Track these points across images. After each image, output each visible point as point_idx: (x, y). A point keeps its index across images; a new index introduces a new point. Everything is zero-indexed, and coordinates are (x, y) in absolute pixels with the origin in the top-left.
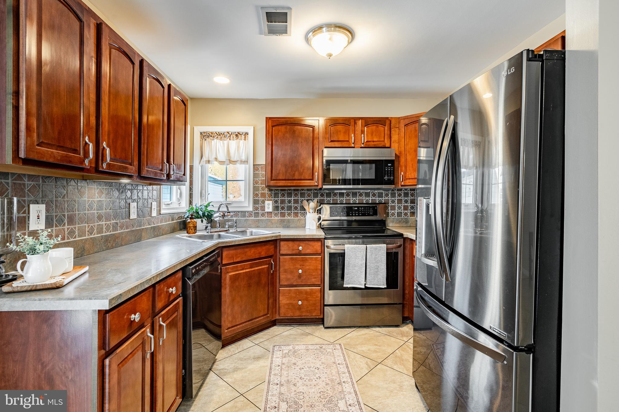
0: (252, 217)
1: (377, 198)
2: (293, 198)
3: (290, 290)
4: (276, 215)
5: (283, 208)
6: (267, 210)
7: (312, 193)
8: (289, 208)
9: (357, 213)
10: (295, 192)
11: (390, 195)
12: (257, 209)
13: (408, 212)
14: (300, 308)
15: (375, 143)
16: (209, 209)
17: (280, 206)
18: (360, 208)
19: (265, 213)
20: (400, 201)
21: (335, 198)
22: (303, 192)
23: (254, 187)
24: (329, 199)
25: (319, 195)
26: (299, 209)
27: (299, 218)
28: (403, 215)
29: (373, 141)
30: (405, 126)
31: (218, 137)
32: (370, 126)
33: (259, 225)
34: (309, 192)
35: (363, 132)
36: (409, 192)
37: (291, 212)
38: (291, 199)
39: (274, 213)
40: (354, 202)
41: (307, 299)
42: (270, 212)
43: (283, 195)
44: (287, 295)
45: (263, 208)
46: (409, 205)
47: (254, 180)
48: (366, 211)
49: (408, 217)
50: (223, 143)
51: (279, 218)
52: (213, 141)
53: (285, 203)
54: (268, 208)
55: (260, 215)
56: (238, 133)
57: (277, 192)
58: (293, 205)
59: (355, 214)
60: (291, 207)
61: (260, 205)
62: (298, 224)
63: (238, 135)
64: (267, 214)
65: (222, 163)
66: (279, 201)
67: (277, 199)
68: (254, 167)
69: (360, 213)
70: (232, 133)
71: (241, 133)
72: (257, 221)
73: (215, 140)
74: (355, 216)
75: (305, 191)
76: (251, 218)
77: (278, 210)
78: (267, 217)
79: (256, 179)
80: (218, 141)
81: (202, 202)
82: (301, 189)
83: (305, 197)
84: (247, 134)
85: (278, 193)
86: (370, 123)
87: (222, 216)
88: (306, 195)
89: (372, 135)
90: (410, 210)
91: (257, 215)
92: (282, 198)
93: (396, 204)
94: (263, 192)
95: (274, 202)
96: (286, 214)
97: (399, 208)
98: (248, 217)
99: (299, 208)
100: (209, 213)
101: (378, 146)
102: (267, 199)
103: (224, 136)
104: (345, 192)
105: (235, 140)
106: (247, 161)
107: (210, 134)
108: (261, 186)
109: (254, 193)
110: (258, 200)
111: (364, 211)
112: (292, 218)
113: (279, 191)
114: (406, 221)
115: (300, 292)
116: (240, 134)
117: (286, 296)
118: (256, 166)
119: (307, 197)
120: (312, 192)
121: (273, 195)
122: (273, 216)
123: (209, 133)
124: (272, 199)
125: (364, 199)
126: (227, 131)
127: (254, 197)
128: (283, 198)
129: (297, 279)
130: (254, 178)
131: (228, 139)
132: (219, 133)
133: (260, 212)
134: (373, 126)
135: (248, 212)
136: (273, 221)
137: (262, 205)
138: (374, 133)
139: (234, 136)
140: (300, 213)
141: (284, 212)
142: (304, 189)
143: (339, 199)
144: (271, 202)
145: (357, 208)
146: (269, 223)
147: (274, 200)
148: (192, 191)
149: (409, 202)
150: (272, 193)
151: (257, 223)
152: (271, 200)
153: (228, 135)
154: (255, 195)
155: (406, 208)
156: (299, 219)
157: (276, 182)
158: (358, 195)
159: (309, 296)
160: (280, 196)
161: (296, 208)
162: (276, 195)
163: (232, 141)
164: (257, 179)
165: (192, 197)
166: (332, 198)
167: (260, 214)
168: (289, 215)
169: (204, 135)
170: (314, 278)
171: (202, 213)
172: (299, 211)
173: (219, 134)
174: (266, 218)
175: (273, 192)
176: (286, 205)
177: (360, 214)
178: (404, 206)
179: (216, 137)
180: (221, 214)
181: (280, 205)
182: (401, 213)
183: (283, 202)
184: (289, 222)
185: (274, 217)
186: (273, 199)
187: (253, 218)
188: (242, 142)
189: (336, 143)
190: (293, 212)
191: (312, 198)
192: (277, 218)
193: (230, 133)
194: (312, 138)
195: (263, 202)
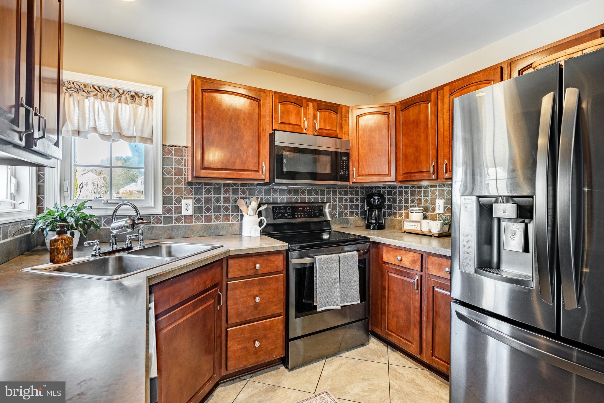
0: (161, 223)
1: (319, 197)
2: (222, 196)
3: (242, 328)
4: (198, 219)
5: (208, 209)
6: (184, 213)
7: (247, 189)
8: (218, 209)
9: (302, 214)
10: (226, 187)
11: (331, 194)
12: (168, 211)
13: (348, 212)
14: (257, 351)
15: (327, 132)
16: (87, 212)
17: (205, 206)
18: (305, 208)
19: (182, 216)
20: (340, 200)
21: (275, 196)
22: (236, 187)
23: (164, 179)
24: (268, 197)
25: (256, 192)
26: (231, 210)
27: (231, 222)
28: (343, 215)
29: (326, 130)
30: (357, 116)
31: (96, 95)
32: (323, 111)
33: (173, 234)
34: (243, 188)
35: (315, 117)
36: (349, 190)
37: (220, 215)
38: (220, 197)
39: (195, 216)
40: (296, 201)
41: (265, 337)
42: (189, 215)
43: (208, 191)
44: (239, 336)
45: (179, 210)
46: (349, 204)
47: (164, 168)
48: (312, 212)
49: (348, 217)
50: (107, 106)
51: (203, 223)
52: (86, 100)
53: (212, 202)
54: (187, 210)
55: (174, 221)
56: (136, 94)
57: (200, 187)
58: (222, 205)
59: (301, 215)
60: (219, 207)
61: (174, 206)
62: (230, 231)
63: (134, 96)
64: (185, 218)
65: (104, 137)
66: (203, 200)
67: (199, 196)
68: (163, 149)
69: (306, 214)
70: (124, 92)
71: (140, 95)
72: (168, 230)
73: (92, 99)
74: (301, 217)
75: (238, 186)
76: (159, 225)
77: (201, 212)
78: (185, 222)
79: (167, 167)
80: (97, 102)
81: (63, 201)
82: (233, 184)
83: (239, 195)
84: (150, 97)
85: (202, 189)
86: (322, 107)
87: (131, 225)
88: (240, 191)
89: (325, 122)
90: (350, 210)
91: (168, 220)
92: (207, 196)
93: (337, 204)
94: (178, 186)
95: (196, 201)
96: (213, 217)
97: (340, 207)
98: (153, 223)
99: (231, 208)
100: (86, 219)
101: (330, 135)
102: (184, 196)
103: (109, 94)
104: (286, 188)
105: (130, 105)
106: (151, 140)
107: (82, 86)
108: (175, 178)
109: (163, 188)
110: (171, 199)
111: (310, 212)
112: (222, 223)
113: (202, 186)
114: (346, 221)
115: (257, 328)
116: (139, 97)
117: (238, 338)
118: (167, 147)
119: (241, 195)
120: (248, 187)
121: (194, 190)
122: (194, 220)
123: (79, 84)
124: (192, 196)
125: (307, 198)
126: (115, 87)
127: (163, 194)
128: (209, 196)
129: (252, 311)
130: (163, 165)
131: (117, 100)
132: (99, 87)
133: (174, 215)
134: (326, 111)
135: (154, 216)
136: (195, 229)
137: (178, 205)
138: (327, 120)
139: (129, 98)
140: (232, 215)
141: (209, 215)
142: (237, 184)
143: (280, 197)
144: (190, 201)
145: (301, 209)
146: (189, 232)
147: (195, 198)
148: (43, 182)
149: (349, 201)
150: (192, 188)
151: (169, 232)
152: (191, 198)
153: (117, 94)
154: (166, 190)
155: (346, 208)
156: (231, 224)
157: (209, 173)
158: (300, 192)
159: (268, 332)
160: (204, 192)
161: (226, 209)
162: (198, 191)
163: (124, 104)
164: (169, 167)
165: (41, 192)
166: (271, 196)
167: (174, 219)
168: (217, 218)
169: (69, 87)
170: (275, 305)
171: (73, 220)
172: (231, 214)
173: (100, 90)
174: (184, 224)
175: (194, 187)
176: (213, 205)
177: (306, 216)
178: (344, 205)
179: (93, 94)
180: (129, 221)
181: (203, 205)
182: (342, 212)
183: (208, 201)
184: (217, 228)
185: (195, 222)
186: (194, 196)
187: (162, 225)
188: (141, 109)
189: (287, 126)
190: (222, 214)
191: (248, 196)
192: (199, 224)
193: (121, 92)
194: (257, 116)
195: (179, 201)
